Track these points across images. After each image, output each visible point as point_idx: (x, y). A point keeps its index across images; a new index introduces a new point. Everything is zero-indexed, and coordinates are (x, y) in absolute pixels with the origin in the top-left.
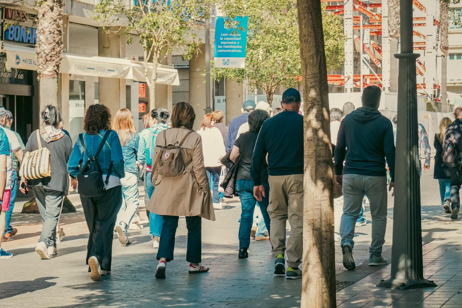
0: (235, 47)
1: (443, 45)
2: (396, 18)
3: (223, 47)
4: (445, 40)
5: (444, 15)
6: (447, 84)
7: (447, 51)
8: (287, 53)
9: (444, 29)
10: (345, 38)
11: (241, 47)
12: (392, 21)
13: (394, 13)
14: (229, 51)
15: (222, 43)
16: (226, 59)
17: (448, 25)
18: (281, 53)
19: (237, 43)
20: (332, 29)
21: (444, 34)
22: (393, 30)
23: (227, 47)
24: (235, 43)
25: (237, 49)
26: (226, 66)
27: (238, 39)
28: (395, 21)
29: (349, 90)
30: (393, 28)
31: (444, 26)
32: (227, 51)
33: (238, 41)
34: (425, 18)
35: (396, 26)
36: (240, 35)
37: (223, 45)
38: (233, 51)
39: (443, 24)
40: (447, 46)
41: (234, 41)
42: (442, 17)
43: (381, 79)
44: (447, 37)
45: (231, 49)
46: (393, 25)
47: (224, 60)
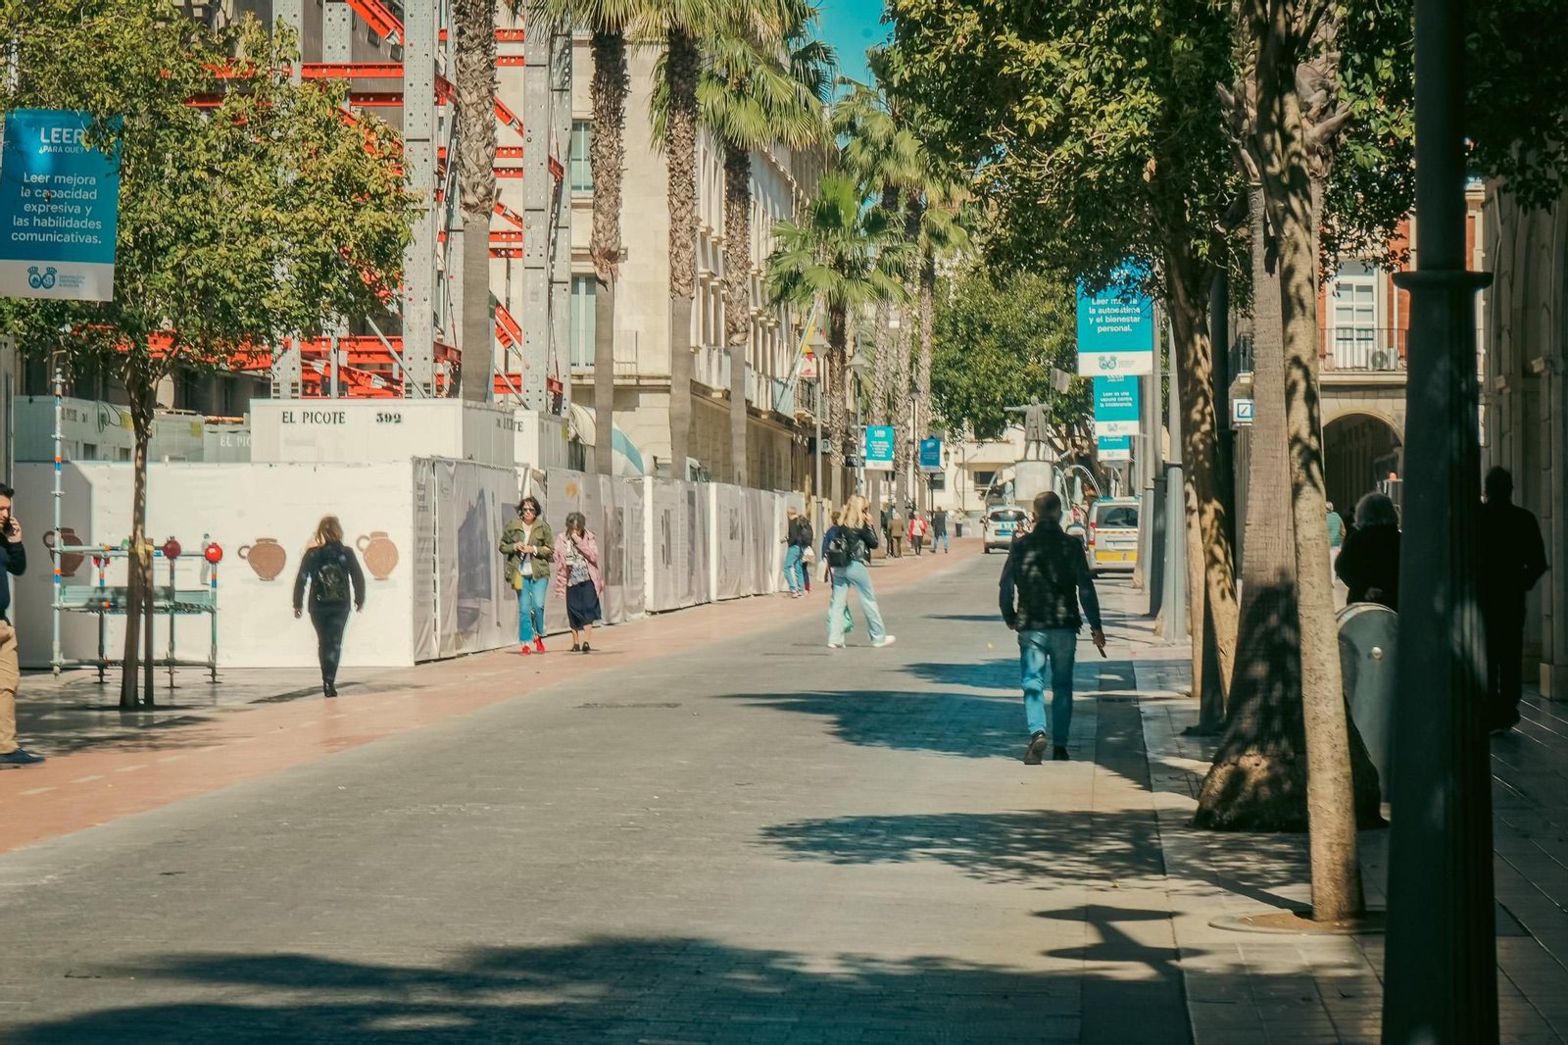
0: (78, 224)
1: (603, 245)
2: (488, 145)
3: (31, 221)
4: (609, 227)
5: (605, 143)
6: (613, 377)
7: (614, 265)
8: (223, 251)
9: (606, 189)
10: (418, 206)
11: (99, 225)
12: (473, 156)
13: (479, 128)
14: (55, 238)
15: (27, 207)
16: (42, 266)
17: (618, 176)
18: (200, 252)
19: (84, 211)
20: (371, 172)
21: (606, 208)
22: (475, 186)
23: (45, 223)
24: (78, 210)
25: (82, 232)
26: (42, 293)
27: (87, 196)
28: (482, 154)
29: (285, 389)
30: (477, 178)
31: (606, 178)
32: (45, 237)
33: (89, 202)
34: (520, 149)
35: (486, 172)
36: (93, 181)
37: (30, 215)
38: (67, 239)
39: (604, 173)
40: (613, 249)
41: (73, 202)
42: (600, 148)
43: (400, 353)
44: (616, 219)
45: (60, 230)
46: (476, 169)
47: (33, 271)
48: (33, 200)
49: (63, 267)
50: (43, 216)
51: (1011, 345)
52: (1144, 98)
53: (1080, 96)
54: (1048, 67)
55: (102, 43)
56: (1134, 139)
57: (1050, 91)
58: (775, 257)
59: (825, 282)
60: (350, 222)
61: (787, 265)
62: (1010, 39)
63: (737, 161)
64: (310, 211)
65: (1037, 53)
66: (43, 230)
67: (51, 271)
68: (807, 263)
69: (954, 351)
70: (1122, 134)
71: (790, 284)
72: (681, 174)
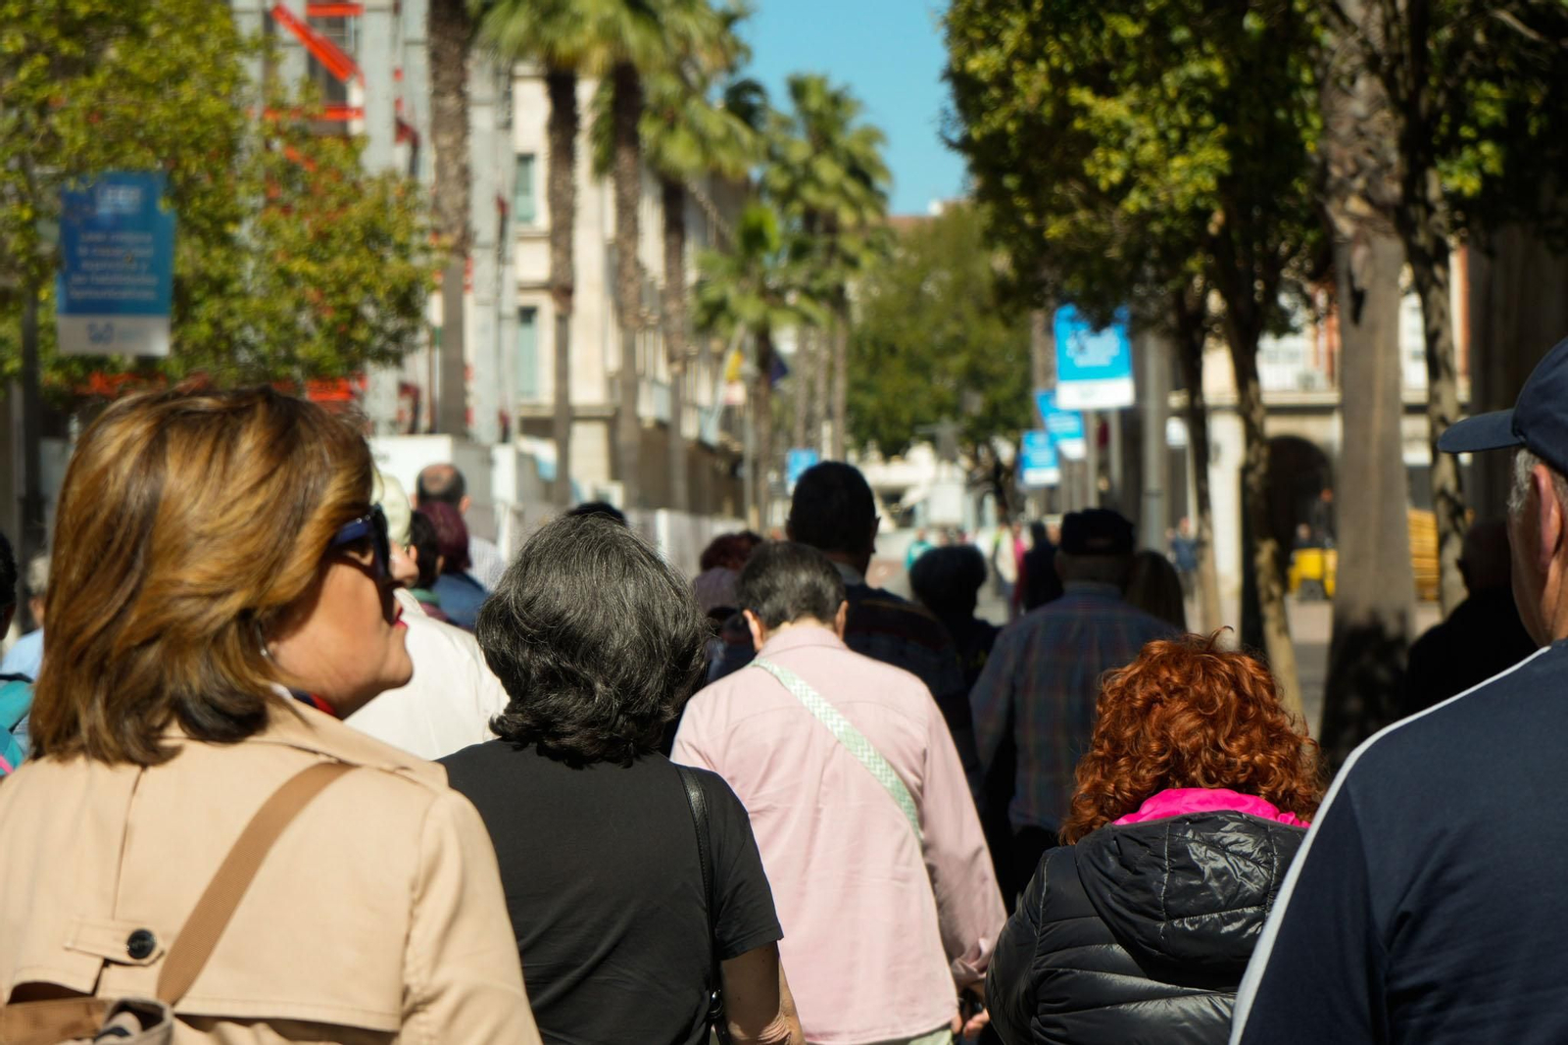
0: (134, 280)
1: (560, 278)
3: (89, 279)
4: (567, 264)
5: (559, 182)
7: (571, 301)
9: (562, 227)
12: (450, 199)
13: (455, 172)
15: (85, 265)
17: (573, 213)
19: (141, 267)
21: (563, 245)
22: (452, 229)
23: (102, 280)
24: (134, 266)
25: (141, 288)
28: (459, 197)
30: (454, 221)
32: (102, 294)
37: (88, 272)
40: (569, 284)
41: (129, 259)
42: (555, 187)
44: (571, 255)
46: (454, 213)
47: (91, 327)
48: (90, 258)
49: (121, 323)
50: (102, 272)
51: (919, 366)
52: (1212, 155)
53: (1150, 151)
54: (1118, 124)
55: (188, 112)
56: (1200, 194)
57: (1120, 146)
58: (700, 286)
59: (750, 309)
60: (378, 273)
61: (712, 293)
62: (1083, 96)
63: (674, 196)
64: (340, 262)
65: (1113, 109)
66: (100, 287)
67: (109, 328)
68: (731, 292)
69: (861, 374)
70: (1190, 189)
71: (715, 313)
72: (627, 211)
